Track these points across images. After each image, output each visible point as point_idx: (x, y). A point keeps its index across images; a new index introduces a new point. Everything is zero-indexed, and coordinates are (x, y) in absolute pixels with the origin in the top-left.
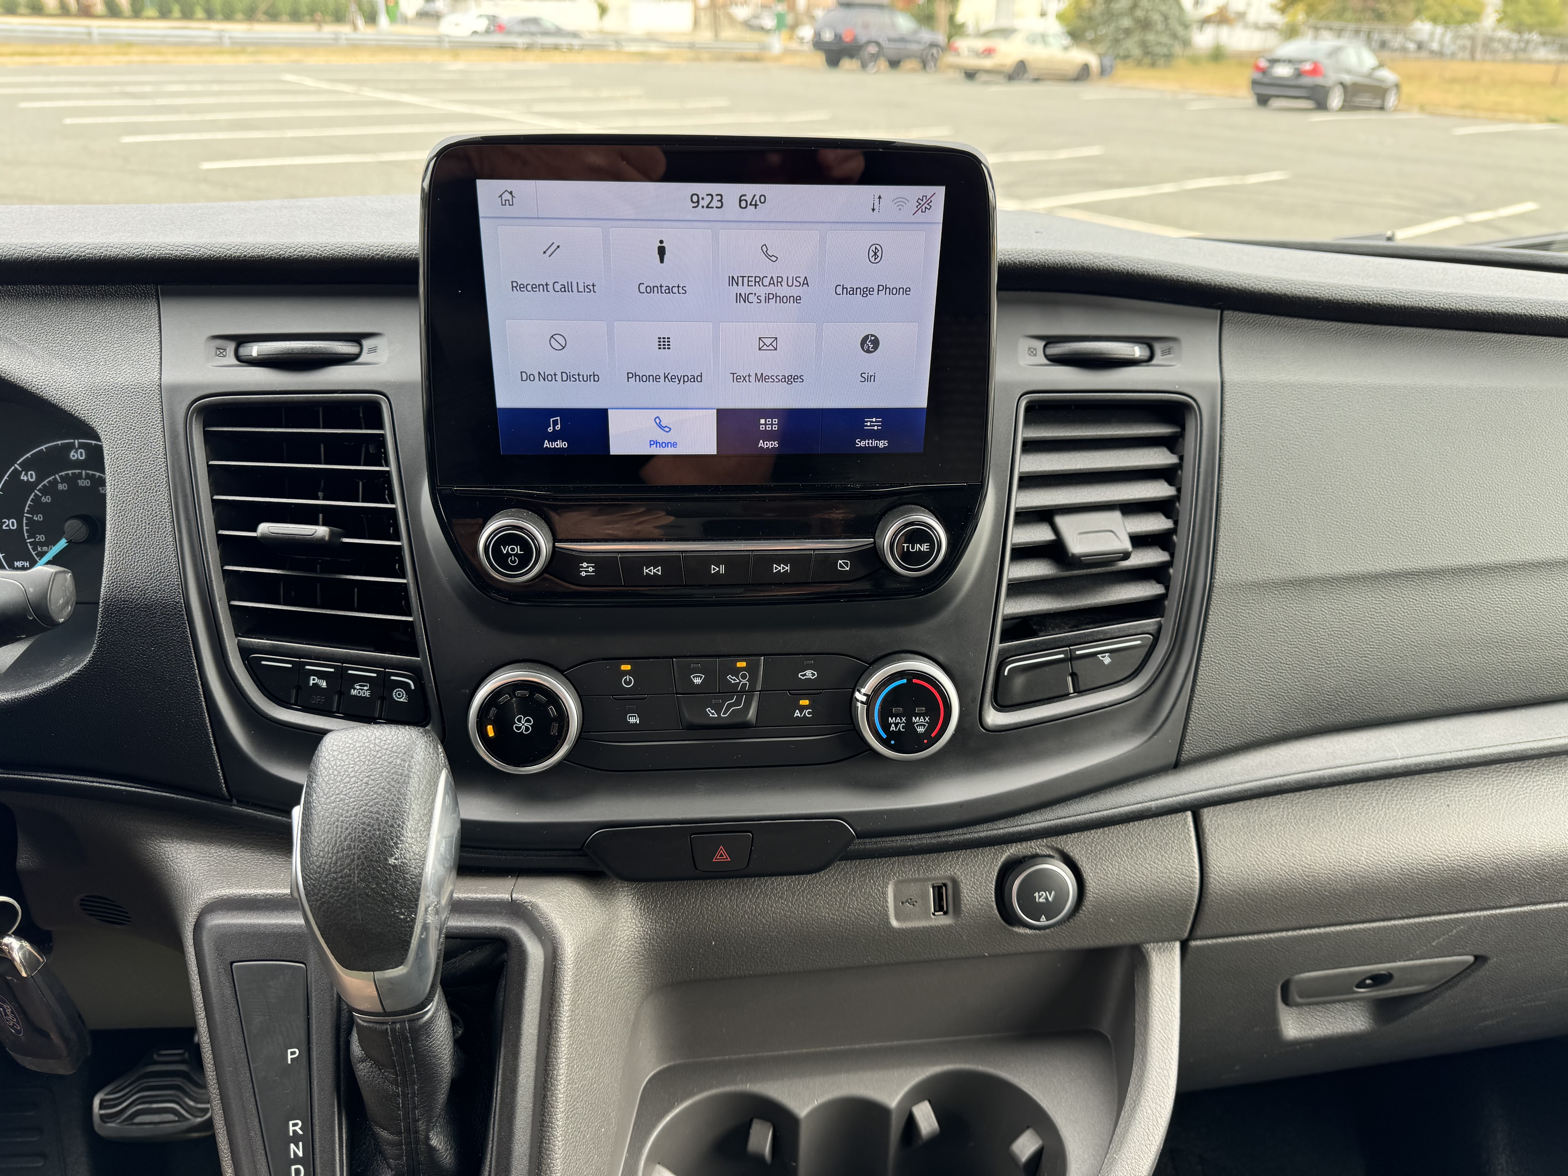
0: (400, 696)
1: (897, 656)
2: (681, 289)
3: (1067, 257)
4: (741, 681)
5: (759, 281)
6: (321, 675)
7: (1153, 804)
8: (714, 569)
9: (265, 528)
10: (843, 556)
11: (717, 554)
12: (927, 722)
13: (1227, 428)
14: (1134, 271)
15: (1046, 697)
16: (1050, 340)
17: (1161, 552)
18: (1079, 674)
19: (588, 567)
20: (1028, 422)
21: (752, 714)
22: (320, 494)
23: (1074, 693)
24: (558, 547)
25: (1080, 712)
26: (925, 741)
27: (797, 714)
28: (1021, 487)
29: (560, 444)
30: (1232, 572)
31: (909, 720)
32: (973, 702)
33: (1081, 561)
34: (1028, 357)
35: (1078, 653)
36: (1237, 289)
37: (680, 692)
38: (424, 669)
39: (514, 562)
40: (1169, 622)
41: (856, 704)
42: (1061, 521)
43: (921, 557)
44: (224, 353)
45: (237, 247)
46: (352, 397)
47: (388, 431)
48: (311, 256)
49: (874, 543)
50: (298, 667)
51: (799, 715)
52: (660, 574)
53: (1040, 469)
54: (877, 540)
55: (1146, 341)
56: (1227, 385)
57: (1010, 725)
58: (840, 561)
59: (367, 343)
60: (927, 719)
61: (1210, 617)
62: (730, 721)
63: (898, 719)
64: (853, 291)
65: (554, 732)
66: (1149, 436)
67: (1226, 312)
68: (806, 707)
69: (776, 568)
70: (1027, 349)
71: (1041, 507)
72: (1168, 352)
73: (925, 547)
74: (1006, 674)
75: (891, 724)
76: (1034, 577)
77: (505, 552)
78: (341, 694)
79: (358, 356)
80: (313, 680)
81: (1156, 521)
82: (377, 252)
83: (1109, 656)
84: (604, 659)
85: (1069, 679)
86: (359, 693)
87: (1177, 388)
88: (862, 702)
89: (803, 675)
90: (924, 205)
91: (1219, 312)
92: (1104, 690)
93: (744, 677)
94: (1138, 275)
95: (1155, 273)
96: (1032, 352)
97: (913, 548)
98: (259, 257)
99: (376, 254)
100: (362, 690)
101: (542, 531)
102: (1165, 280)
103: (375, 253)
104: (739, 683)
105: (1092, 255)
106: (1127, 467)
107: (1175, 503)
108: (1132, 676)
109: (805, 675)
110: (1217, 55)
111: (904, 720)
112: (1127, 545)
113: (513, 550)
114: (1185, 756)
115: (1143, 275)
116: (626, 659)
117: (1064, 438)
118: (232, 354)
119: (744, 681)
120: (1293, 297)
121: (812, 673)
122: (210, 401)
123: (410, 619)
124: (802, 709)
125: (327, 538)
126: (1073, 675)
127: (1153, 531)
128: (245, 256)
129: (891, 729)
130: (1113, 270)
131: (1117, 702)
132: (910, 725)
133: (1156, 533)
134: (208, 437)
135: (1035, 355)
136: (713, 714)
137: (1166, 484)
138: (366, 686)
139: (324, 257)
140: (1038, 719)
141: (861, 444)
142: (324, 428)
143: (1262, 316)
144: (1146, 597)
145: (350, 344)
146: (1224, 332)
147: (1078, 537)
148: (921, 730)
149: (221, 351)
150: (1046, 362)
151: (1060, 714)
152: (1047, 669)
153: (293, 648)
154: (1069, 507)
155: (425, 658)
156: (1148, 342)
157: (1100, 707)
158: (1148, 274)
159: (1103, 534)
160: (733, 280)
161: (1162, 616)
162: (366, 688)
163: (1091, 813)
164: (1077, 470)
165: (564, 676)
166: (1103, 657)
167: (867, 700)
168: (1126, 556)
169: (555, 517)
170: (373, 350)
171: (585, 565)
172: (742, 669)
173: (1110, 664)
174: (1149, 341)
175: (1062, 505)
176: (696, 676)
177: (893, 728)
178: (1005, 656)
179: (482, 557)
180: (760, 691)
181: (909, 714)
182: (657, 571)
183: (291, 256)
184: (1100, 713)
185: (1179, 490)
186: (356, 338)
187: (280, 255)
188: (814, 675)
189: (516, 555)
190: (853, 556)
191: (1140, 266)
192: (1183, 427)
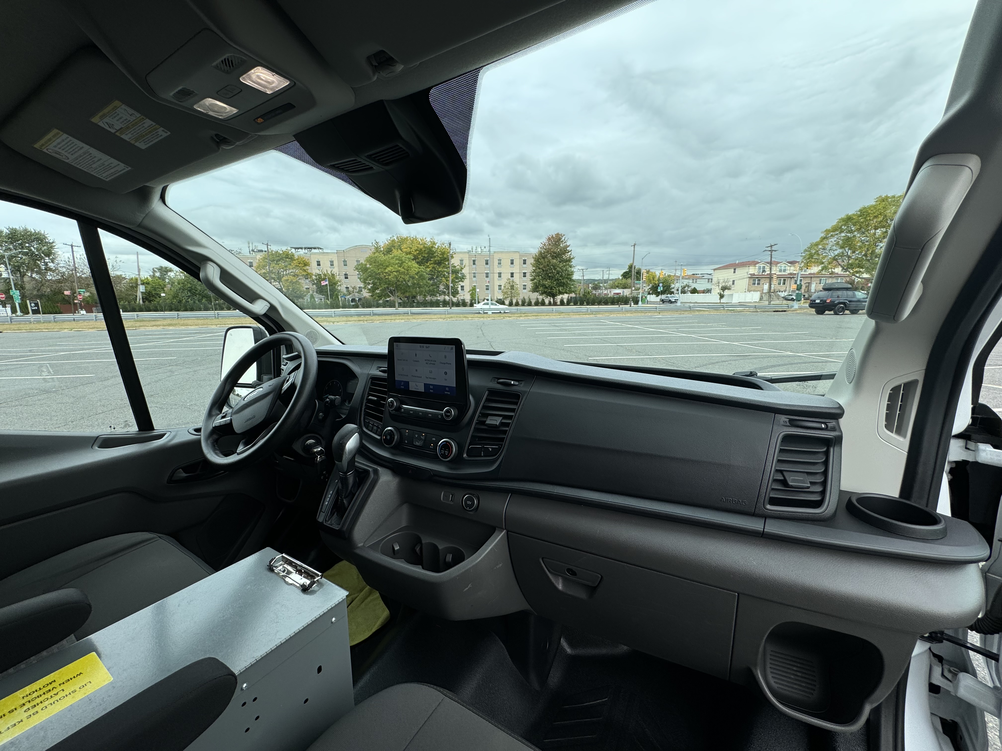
2: (418, 361)
5: (429, 360)
8: (420, 414)
10: (437, 414)
12: (448, 453)
20: (489, 395)
24: (400, 405)
26: (447, 457)
29: (403, 387)
31: (444, 452)
35: (485, 446)
42: (489, 417)
56: (530, 392)
62: (419, 445)
64: (442, 363)
68: (432, 446)
69: (429, 415)
71: (487, 413)
73: (449, 414)
74: (470, 448)
84: (404, 429)
90: (452, 349)
96: (494, 381)
104: (423, 438)
107: (513, 417)
108: (495, 455)
116: (407, 429)
123: (383, 416)
138: (376, 427)
141: (446, 393)
150: (496, 383)
156: (519, 381)
160: (425, 360)
161: (503, 442)
166: (490, 449)
167: (439, 446)
171: (402, 409)
172: (423, 435)
175: (491, 414)
178: (470, 444)
182: (412, 412)
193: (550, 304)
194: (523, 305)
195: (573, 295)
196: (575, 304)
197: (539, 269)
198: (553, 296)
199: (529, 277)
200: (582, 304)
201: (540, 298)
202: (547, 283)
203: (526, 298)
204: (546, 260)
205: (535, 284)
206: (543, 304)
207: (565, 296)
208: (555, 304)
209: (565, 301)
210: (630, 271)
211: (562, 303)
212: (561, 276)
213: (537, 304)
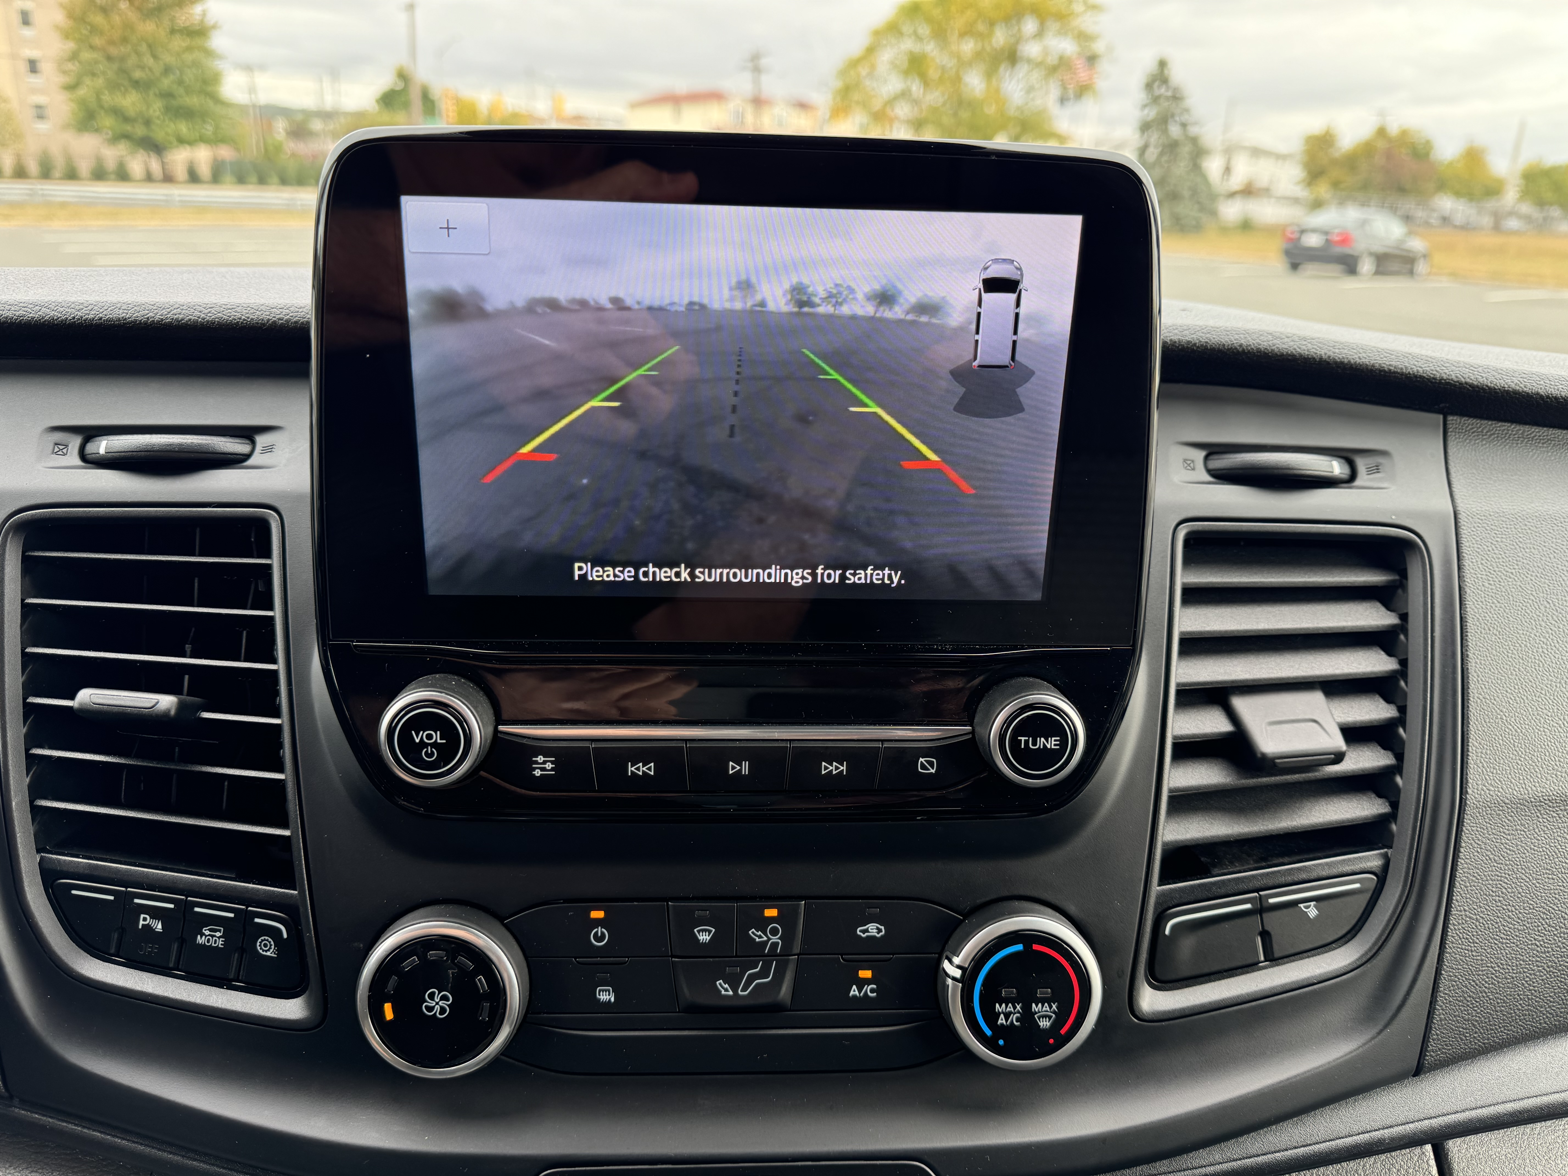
0: (266, 948)
1: (1006, 904)
3: (1236, 337)
4: (769, 939)
6: (155, 913)
7: (1386, 1133)
8: (733, 768)
9: (87, 697)
10: (927, 752)
11: (738, 744)
12: (1054, 1012)
13: (1468, 576)
14: (1329, 357)
15: (1226, 967)
16: (1213, 450)
17: (1382, 751)
18: (1272, 933)
19: (545, 762)
20: (1188, 561)
21: (785, 991)
22: (188, 648)
23: (1266, 961)
24: (502, 732)
25: (1276, 991)
26: (1051, 1041)
27: (854, 991)
28: (1183, 653)
30: (1491, 785)
31: (1027, 1011)
32: (1119, 977)
33: (1275, 764)
34: (1184, 471)
35: (1271, 901)
36: (1472, 386)
37: (679, 954)
38: (301, 909)
39: (430, 755)
40: (1401, 855)
41: (944, 981)
42: (1241, 704)
43: (1048, 758)
44: (64, 451)
45: (89, 308)
46: (231, 512)
47: (275, 561)
48: (190, 320)
49: (973, 732)
50: (124, 900)
51: (857, 993)
52: (652, 773)
53: (1208, 629)
54: (978, 729)
55: (1345, 454)
56: (1462, 517)
57: (1174, 1011)
58: (921, 759)
59: (262, 440)
60: (1054, 1007)
61: (1462, 850)
62: (752, 1002)
63: (1010, 1008)
65: (485, 1017)
66: (1357, 585)
67: (1450, 418)
68: (867, 982)
69: (826, 768)
70: (1182, 461)
71: (1211, 683)
72: (1377, 469)
73: (1052, 743)
74: (1167, 932)
75: (999, 1014)
76: (1205, 787)
77: (417, 741)
78: (182, 941)
79: (248, 456)
80: (144, 920)
81: (1373, 707)
82: (281, 316)
83: (1315, 906)
84: (566, 901)
85: (1259, 940)
86: (208, 941)
87: (1394, 520)
88: (954, 979)
89: (864, 932)
91: (1441, 417)
92: (1309, 957)
93: (774, 932)
94: (1336, 362)
95: (1358, 361)
96: (1189, 464)
97: (1034, 744)
98: (119, 320)
99: (279, 319)
100: (213, 936)
101: (475, 708)
102: (1371, 370)
103: (278, 317)
104: (766, 942)
105: (1271, 334)
106: (1330, 628)
107: (1398, 681)
108: (1349, 936)
109: (867, 931)
110: (1246, 226)
111: (1018, 1007)
112: (1338, 742)
113: (429, 737)
114: (1429, 1059)
115: (1342, 363)
116: (597, 902)
117: (1239, 586)
118: (76, 451)
119: (775, 939)
120: (1548, 397)
121: (878, 928)
122: (33, 515)
123: (287, 833)
124: (861, 984)
125: (173, 712)
126: (1265, 935)
127: (1371, 722)
128: (101, 319)
129: (1000, 1022)
130: (1301, 355)
131: (1331, 976)
132: (1028, 1016)
133: (1375, 724)
134: (28, 565)
135: (1193, 469)
136: (726, 990)
137: (1382, 653)
138: (220, 931)
139: (208, 321)
140: (1215, 1002)
142: (201, 555)
143: (1500, 424)
144: (1366, 818)
145: (238, 440)
146: (1451, 444)
147: (1269, 728)
148: (1045, 1024)
149: (60, 448)
150: (1209, 478)
151: (1248, 994)
152: (1226, 925)
153: (118, 871)
154: (1251, 684)
155: (302, 892)
156: (1347, 456)
157: (1305, 983)
158: (1349, 361)
159: (1303, 725)
161: (1391, 847)
162: (218, 934)
163: (1295, 1148)
164: (1259, 631)
165: (506, 926)
166: (1307, 907)
167: (963, 975)
168: (1339, 757)
169: (500, 687)
170: (269, 449)
171: (540, 759)
172: (772, 920)
173: (1317, 917)
174: (1349, 455)
175: (1241, 681)
176: (703, 930)
177: (1002, 1020)
178: (1165, 906)
179: (383, 747)
180: (798, 955)
181: (1027, 999)
183: (162, 320)
184: (1306, 993)
185: (1404, 663)
186: (248, 433)
187: (148, 318)
188: (879, 931)
189: (435, 745)
190: (940, 751)
191: (1337, 351)
192: (1403, 574)
193: (149, 178)
194: (46, 173)
195: (225, 153)
196: (241, 180)
197: (92, 48)
198: (155, 147)
199: (49, 73)
200: (262, 181)
201: (111, 154)
202: (130, 101)
203: (56, 151)
204: (116, 19)
205: (82, 103)
206: (123, 175)
207: (203, 156)
208: (168, 178)
209: (204, 170)
210: (404, 91)
211: (194, 177)
212: (180, 82)
213: (99, 174)
